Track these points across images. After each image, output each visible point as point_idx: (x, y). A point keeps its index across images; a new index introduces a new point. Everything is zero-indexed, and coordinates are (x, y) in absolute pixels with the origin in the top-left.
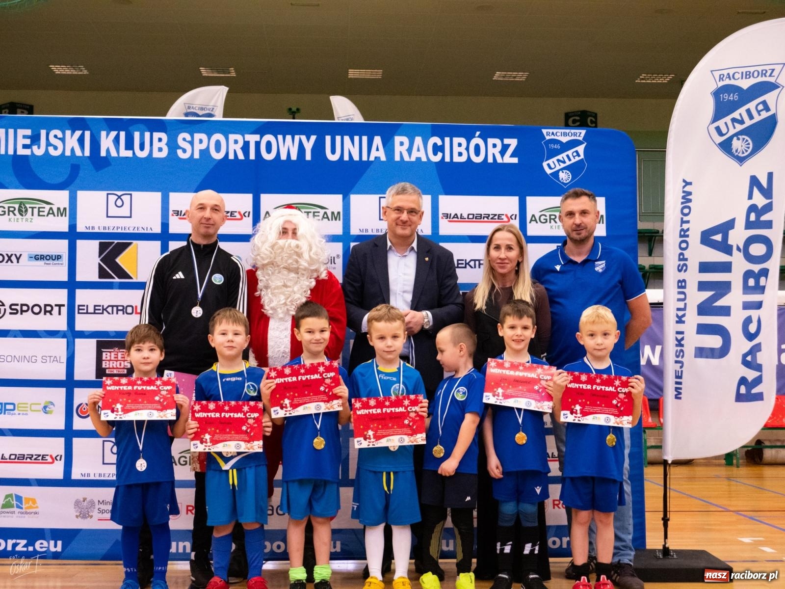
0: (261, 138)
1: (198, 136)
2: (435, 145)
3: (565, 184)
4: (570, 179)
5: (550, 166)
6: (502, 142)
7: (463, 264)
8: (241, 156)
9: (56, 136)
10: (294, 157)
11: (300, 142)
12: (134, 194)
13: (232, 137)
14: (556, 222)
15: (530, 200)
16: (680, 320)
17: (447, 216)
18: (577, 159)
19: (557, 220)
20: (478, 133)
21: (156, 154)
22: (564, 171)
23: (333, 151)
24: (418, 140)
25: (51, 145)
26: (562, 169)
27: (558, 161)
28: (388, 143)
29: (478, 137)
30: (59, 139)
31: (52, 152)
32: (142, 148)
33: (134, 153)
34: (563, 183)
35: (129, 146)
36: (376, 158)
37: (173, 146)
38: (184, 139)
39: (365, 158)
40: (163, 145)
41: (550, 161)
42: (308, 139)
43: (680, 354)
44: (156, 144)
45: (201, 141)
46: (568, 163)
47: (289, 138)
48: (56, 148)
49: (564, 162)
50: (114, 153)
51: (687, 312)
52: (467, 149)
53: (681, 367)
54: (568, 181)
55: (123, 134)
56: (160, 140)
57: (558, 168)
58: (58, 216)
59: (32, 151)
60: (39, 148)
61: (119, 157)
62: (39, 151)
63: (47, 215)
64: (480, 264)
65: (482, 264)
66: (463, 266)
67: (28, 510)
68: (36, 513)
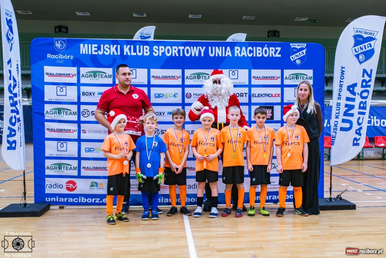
0: (185, 48)
1: (160, 47)
2: (250, 50)
4: (300, 63)
5: (293, 58)
6: (275, 48)
7: (260, 95)
8: (177, 55)
10: (197, 55)
11: (199, 49)
12: (137, 69)
13: (173, 47)
15: (285, 71)
17: (254, 77)
18: (303, 55)
19: (295, 78)
20: (266, 45)
21: (145, 54)
23: (212, 53)
24: (244, 48)
25: (105, 50)
26: (297, 59)
27: (296, 56)
28: (232, 49)
29: (266, 47)
30: (108, 48)
32: (140, 52)
33: (137, 54)
34: (297, 64)
35: (135, 51)
36: (228, 55)
37: (151, 51)
38: (155, 48)
39: (224, 55)
40: (148, 50)
41: (293, 56)
42: (202, 48)
45: (162, 49)
46: (300, 56)
47: (195, 47)
48: (107, 52)
49: (298, 56)
50: (129, 54)
52: (262, 51)
54: (299, 64)
55: (132, 46)
56: (146, 49)
57: (296, 58)
58: (108, 78)
59: (98, 53)
60: (101, 52)
61: (131, 55)
62: (101, 53)
63: (104, 78)
64: (266, 96)
65: (267, 96)
66: (260, 96)
67: (100, 188)
68: (103, 189)
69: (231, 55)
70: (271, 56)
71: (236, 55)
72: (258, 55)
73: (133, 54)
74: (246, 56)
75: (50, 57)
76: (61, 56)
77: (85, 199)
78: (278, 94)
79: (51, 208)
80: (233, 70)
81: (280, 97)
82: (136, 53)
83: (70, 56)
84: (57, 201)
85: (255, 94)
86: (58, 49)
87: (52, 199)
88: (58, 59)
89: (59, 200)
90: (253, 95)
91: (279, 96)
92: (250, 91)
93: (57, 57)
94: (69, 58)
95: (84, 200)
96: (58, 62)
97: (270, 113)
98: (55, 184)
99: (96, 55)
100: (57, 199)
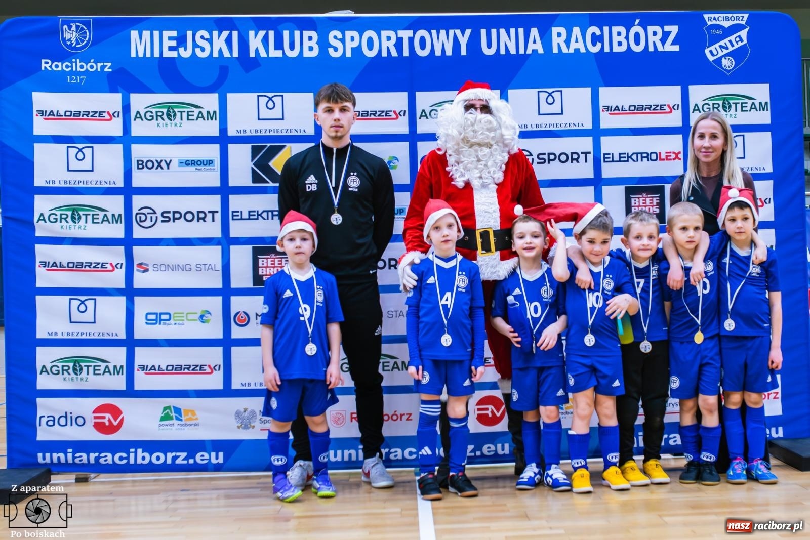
0: (415, 34)
1: (349, 34)
2: (594, 35)
3: (728, 71)
4: (733, 66)
5: (712, 52)
6: (663, 29)
7: (625, 157)
8: (394, 54)
9: (203, 37)
10: (449, 52)
11: (455, 37)
12: (286, 95)
13: (384, 34)
14: (719, 111)
15: (692, 89)
17: (608, 108)
18: (740, 44)
19: (720, 109)
20: (637, 21)
21: (307, 54)
22: (727, 57)
23: (489, 45)
24: (576, 31)
25: (198, 46)
26: (724, 56)
27: (721, 47)
28: (545, 34)
29: (638, 25)
30: (207, 40)
31: (200, 54)
32: (292, 47)
33: (284, 53)
34: (726, 70)
35: (279, 45)
36: (533, 50)
37: (324, 44)
38: (335, 37)
39: (522, 51)
40: (314, 43)
41: (712, 48)
42: (463, 33)
44: (307, 43)
45: (352, 39)
46: (731, 49)
47: (443, 33)
48: (203, 50)
49: (727, 48)
50: (263, 54)
52: (627, 38)
54: (731, 68)
55: (271, 34)
56: (310, 38)
57: (721, 54)
58: (208, 120)
59: (179, 54)
60: (185, 50)
61: (269, 59)
62: (186, 54)
63: (197, 120)
64: (642, 157)
65: (645, 157)
66: (626, 159)
67: (188, 422)
68: (196, 425)
69: (541, 51)
70: (651, 49)
71: (555, 50)
72: (616, 49)
73: (275, 53)
74: (583, 50)
75: (49, 69)
76: (79, 64)
77: (147, 455)
78: (674, 153)
79: (52, 482)
80: (550, 90)
81: (680, 159)
82: (281, 51)
83: (102, 64)
84: (70, 460)
85: (613, 154)
86: (70, 47)
87: (55, 456)
88: (72, 73)
89: (74, 458)
90: (605, 158)
91: (677, 157)
92: (597, 145)
93: (67, 67)
94: (99, 70)
95: (143, 458)
96: (72, 79)
97: (655, 204)
98: (64, 415)
99: (173, 58)
100: (70, 456)
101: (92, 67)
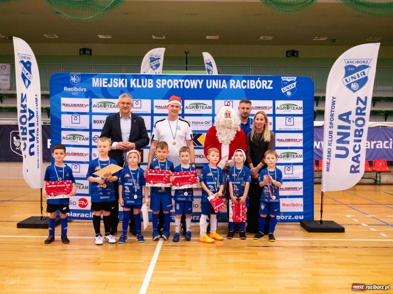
0: (185, 81)
1: (163, 80)
2: (244, 83)
3: (289, 96)
4: (291, 94)
5: (284, 90)
6: (267, 81)
8: (178, 87)
9: (116, 81)
10: (196, 87)
11: (198, 82)
12: (142, 100)
13: (175, 80)
14: (285, 109)
15: (277, 102)
16: (330, 145)
18: (293, 87)
20: (259, 79)
21: (149, 87)
22: (289, 92)
23: (209, 85)
24: (238, 81)
25: (114, 84)
27: (287, 88)
28: (228, 82)
29: (259, 80)
30: (117, 81)
31: (115, 86)
32: (144, 84)
33: (142, 86)
34: (288, 96)
35: (140, 84)
36: (224, 87)
37: (155, 84)
38: (159, 81)
39: (220, 87)
40: (151, 83)
41: (284, 88)
42: (201, 81)
43: (329, 156)
44: (149, 83)
45: (164, 82)
46: (290, 89)
47: (194, 80)
48: (116, 85)
49: (289, 88)
50: (135, 86)
51: (333, 142)
52: (255, 84)
53: (330, 161)
55: (138, 80)
56: (150, 82)
57: (287, 90)
58: (117, 107)
59: (108, 86)
60: (110, 85)
61: (137, 88)
63: (113, 107)
69: (226, 87)
70: (263, 88)
71: (231, 87)
72: (251, 88)
73: (139, 86)
74: (240, 88)
75: (66, 90)
76: (76, 89)
78: (270, 123)
80: (229, 101)
81: (272, 125)
83: (83, 89)
86: (73, 83)
88: (73, 91)
94: (82, 91)
96: (73, 94)
99: (106, 87)
100: (71, 214)
101: (80, 90)
